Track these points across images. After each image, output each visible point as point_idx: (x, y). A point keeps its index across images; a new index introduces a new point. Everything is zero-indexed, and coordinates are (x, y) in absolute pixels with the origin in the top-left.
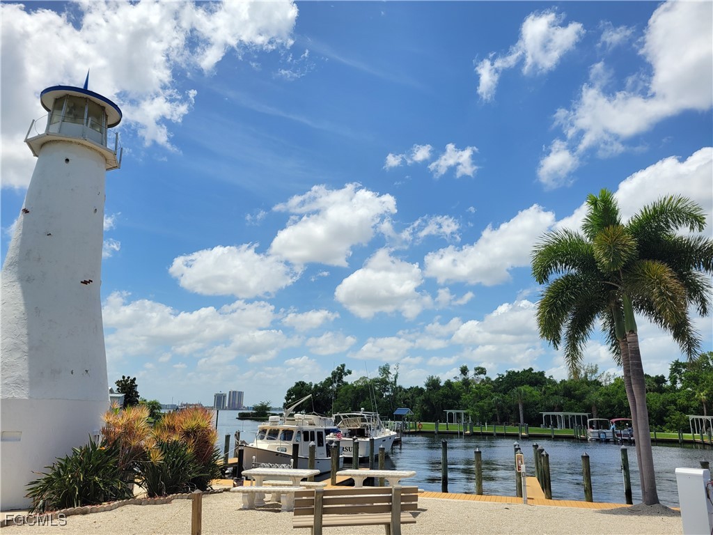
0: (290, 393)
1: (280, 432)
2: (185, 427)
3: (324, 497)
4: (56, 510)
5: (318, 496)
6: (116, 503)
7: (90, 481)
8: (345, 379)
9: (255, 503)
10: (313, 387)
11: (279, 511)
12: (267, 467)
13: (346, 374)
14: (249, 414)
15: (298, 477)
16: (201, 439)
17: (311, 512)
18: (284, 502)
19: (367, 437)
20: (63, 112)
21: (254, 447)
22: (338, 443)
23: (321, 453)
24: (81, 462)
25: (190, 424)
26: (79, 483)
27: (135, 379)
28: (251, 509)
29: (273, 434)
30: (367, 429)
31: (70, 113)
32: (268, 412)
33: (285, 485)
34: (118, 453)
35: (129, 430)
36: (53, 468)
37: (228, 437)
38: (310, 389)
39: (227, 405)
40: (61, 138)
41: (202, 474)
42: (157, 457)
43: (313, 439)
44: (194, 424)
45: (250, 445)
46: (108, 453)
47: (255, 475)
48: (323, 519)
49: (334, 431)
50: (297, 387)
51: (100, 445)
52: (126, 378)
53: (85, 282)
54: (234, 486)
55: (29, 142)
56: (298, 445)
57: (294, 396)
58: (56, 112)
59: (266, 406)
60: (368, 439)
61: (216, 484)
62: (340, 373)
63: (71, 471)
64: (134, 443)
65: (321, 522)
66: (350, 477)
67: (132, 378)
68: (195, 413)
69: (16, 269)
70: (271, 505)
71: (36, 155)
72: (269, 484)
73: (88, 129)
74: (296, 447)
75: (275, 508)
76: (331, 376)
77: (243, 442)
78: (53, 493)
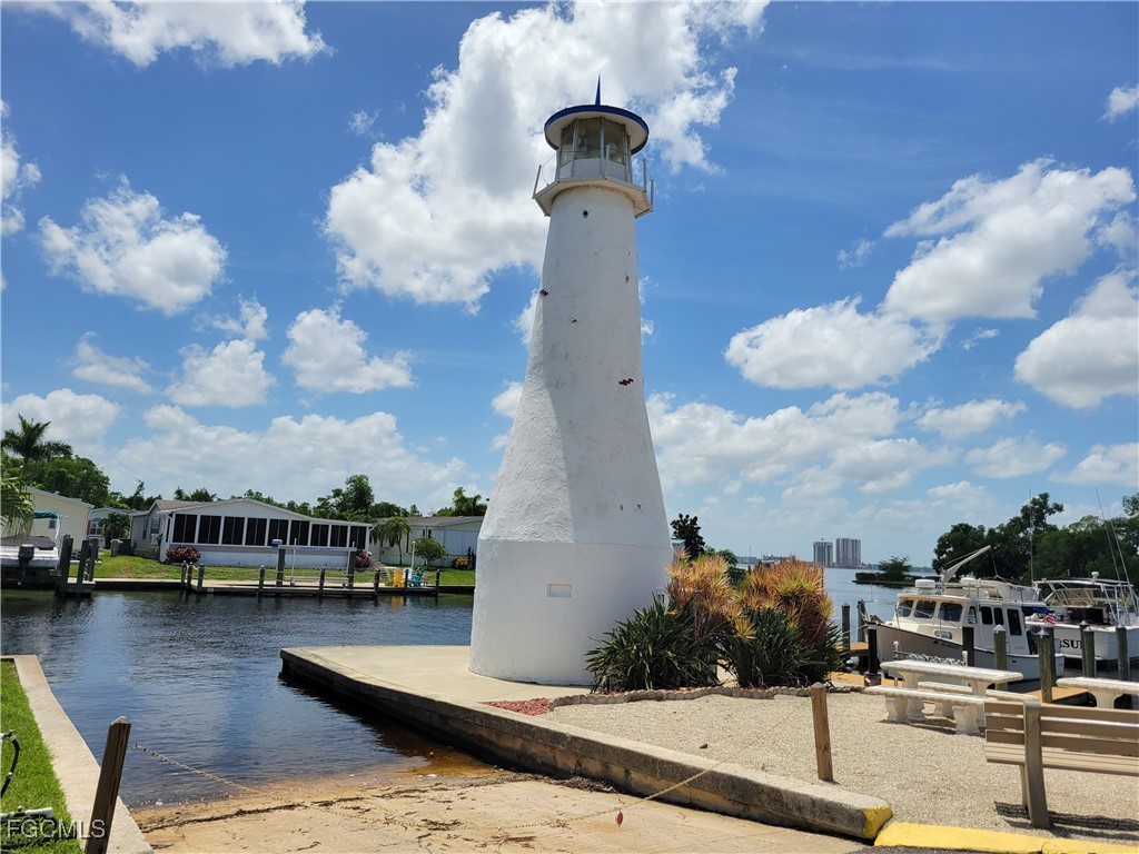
0: (943, 544)
1: (938, 607)
2: (781, 589)
3: (1042, 718)
4: (623, 691)
5: (1030, 715)
6: (698, 689)
7: (661, 656)
8: (1050, 520)
9: (908, 714)
10: (986, 533)
11: (954, 733)
12: (920, 660)
13: (1051, 512)
14: (873, 575)
15: (981, 680)
16: (809, 608)
17: (1018, 740)
18: (959, 718)
19: (1109, 624)
20: (574, 146)
21: (893, 626)
22: (1050, 630)
23: (1018, 646)
24: (646, 630)
25: (788, 585)
26: (647, 657)
27: (696, 518)
28: (904, 723)
29: (925, 609)
30: (1108, 610)
31: (581, 145)
32: (905, 573)
33: (957, 692)
34: (692, 620)
35: (704, 589)
36: (613, 635)
37: (846, 609)
38: (982, 536)
39: (834, 561)
40: (576, 184)
41: (815, 662)
42: (745, 631)
43: (1000, 621)
44: (794, 585)
45: (887, 623)
46: (680, 619)
47: (902, 670)
48: (1043, 754)
49: (1039, 610)
50: (956, 534)
51: (667, 608)
52: (684, 517)
53: (624, 383)
54: (867, 684)
55: (537, 197)
56: (972, 629)
57: (951, 549)
58: (565, 148)
59: (901, 564)
60: (1112, 629)
61: (837, 679)
62: (1038, 510)
63: (636, 641)
64: (713, 608)
65: (1041, 760)
66: (1085, 690)
67: (692, 517)
68: (794, 570)
69: (542, 372)
70: (936, 721)
71: (547, 214)
72: (928, 688)
73: (608, 164)
74: (968, 633)
75: (945, 726)
76: (1020, 515)
77: (875, 618)
78: (617, 668)
